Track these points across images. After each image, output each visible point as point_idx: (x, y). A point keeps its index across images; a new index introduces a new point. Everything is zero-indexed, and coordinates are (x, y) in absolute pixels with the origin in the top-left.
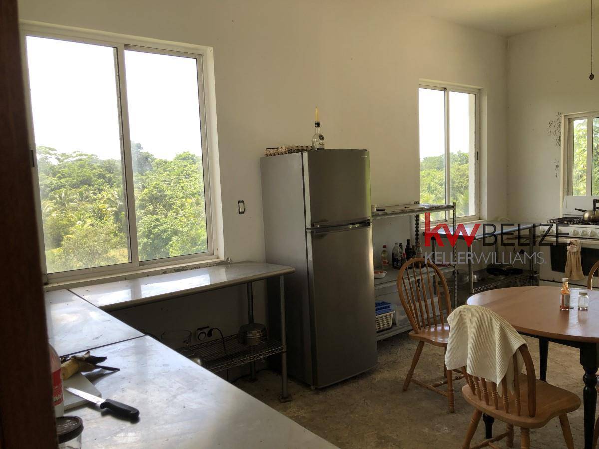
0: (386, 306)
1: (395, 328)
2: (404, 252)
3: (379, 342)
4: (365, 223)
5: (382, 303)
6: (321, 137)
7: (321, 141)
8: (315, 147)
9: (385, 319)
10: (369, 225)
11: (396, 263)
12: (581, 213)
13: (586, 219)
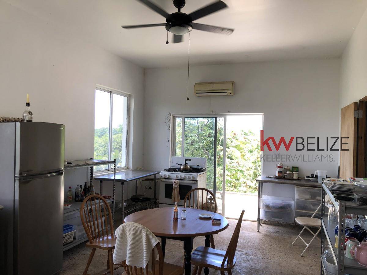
0: (70, 227)
1: (75, 241)
2: (83, 191)
3: (64, 252)
4: (60, 173)
5: (67, 226)
6: (30, 113)
7: (29, 116)
8: (25, 119)
9: (68, 236)
10: (62, 173)
11: (77, 198)
12: (179, 166)
13: (181, 169)
